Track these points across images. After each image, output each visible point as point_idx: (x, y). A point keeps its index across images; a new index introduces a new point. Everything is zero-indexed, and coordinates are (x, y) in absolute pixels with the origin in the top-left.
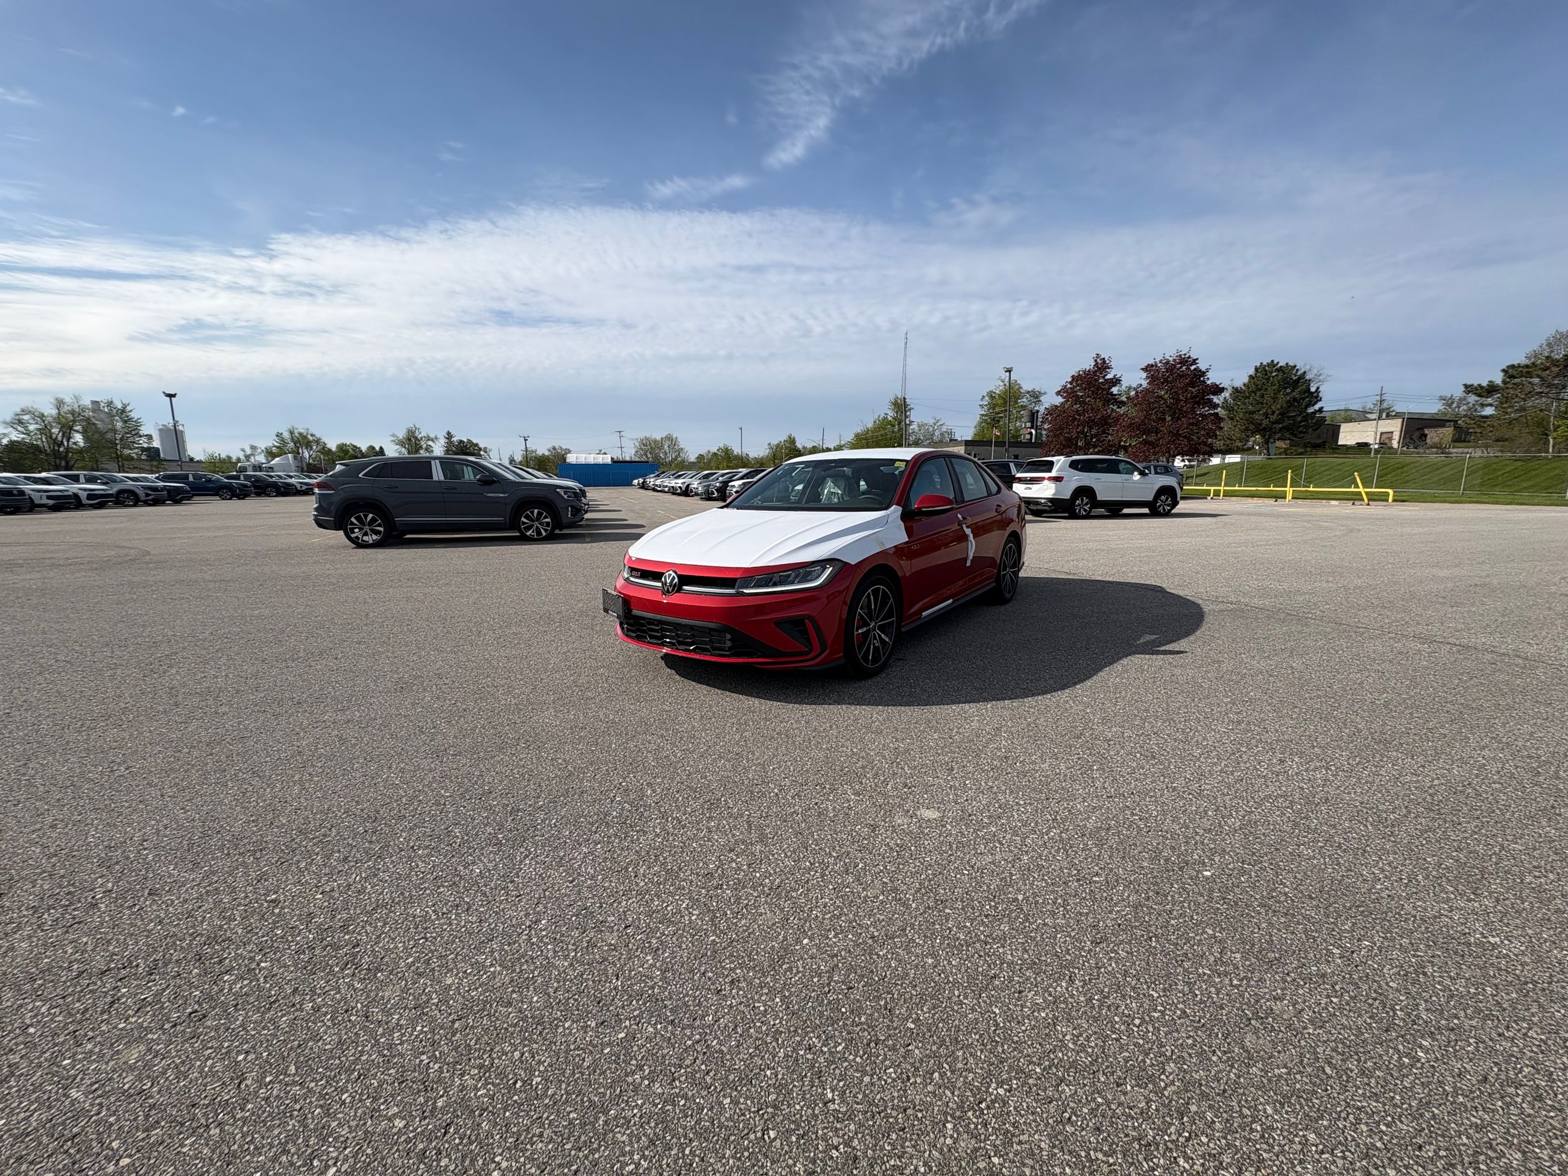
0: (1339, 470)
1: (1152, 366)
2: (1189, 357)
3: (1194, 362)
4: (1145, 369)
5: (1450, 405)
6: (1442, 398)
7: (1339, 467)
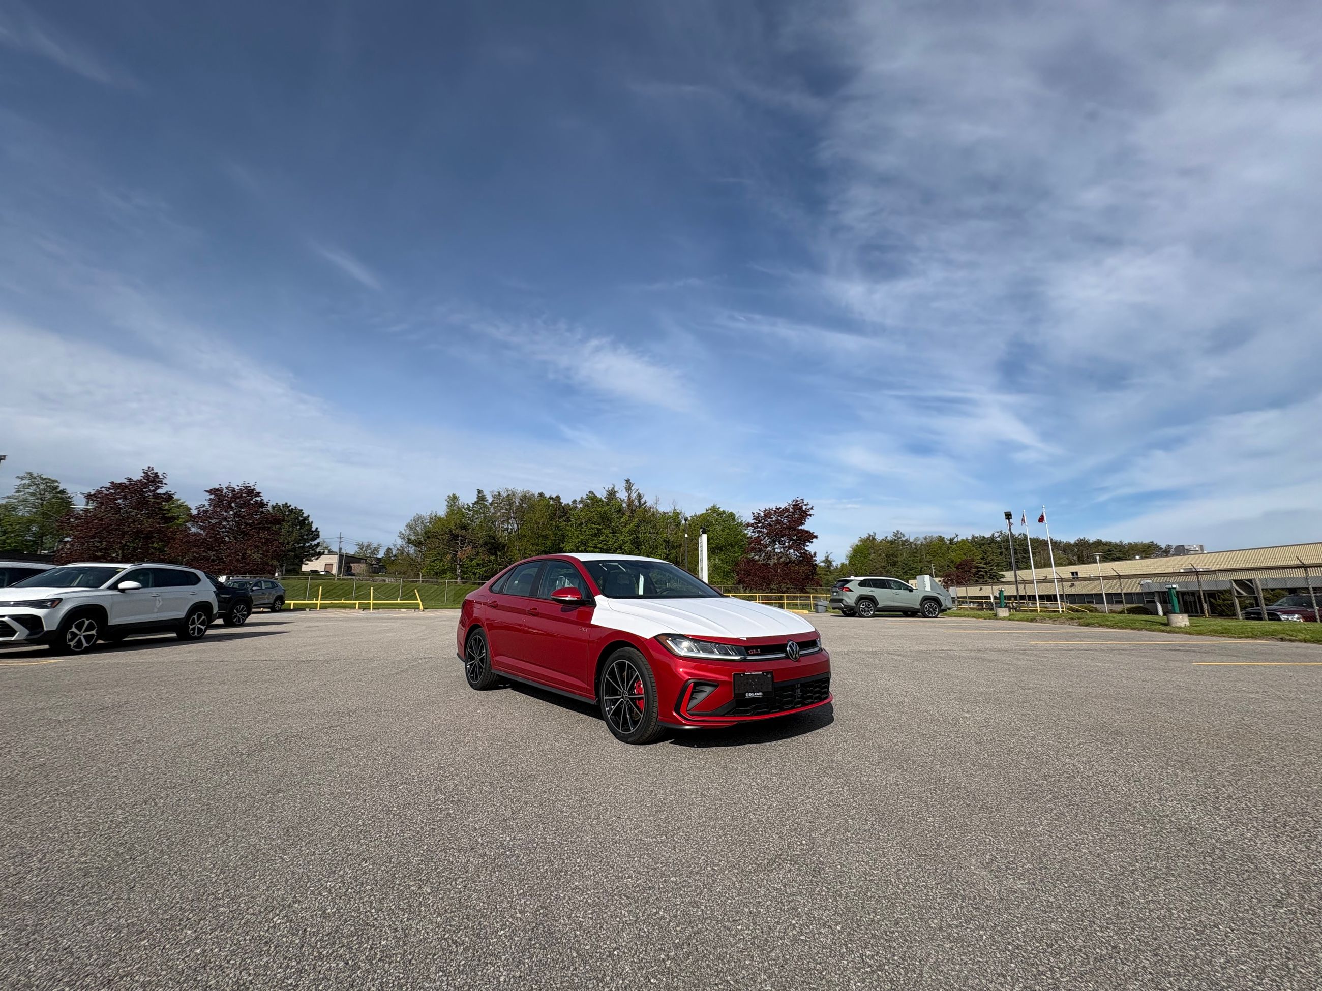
0: (342, 589)
1: (218, 490)
2: (254, 490)
3: (258, 494)
4: (210, 492)
5: (362, 549)
6: (358, 545)
7: (341, 587)
